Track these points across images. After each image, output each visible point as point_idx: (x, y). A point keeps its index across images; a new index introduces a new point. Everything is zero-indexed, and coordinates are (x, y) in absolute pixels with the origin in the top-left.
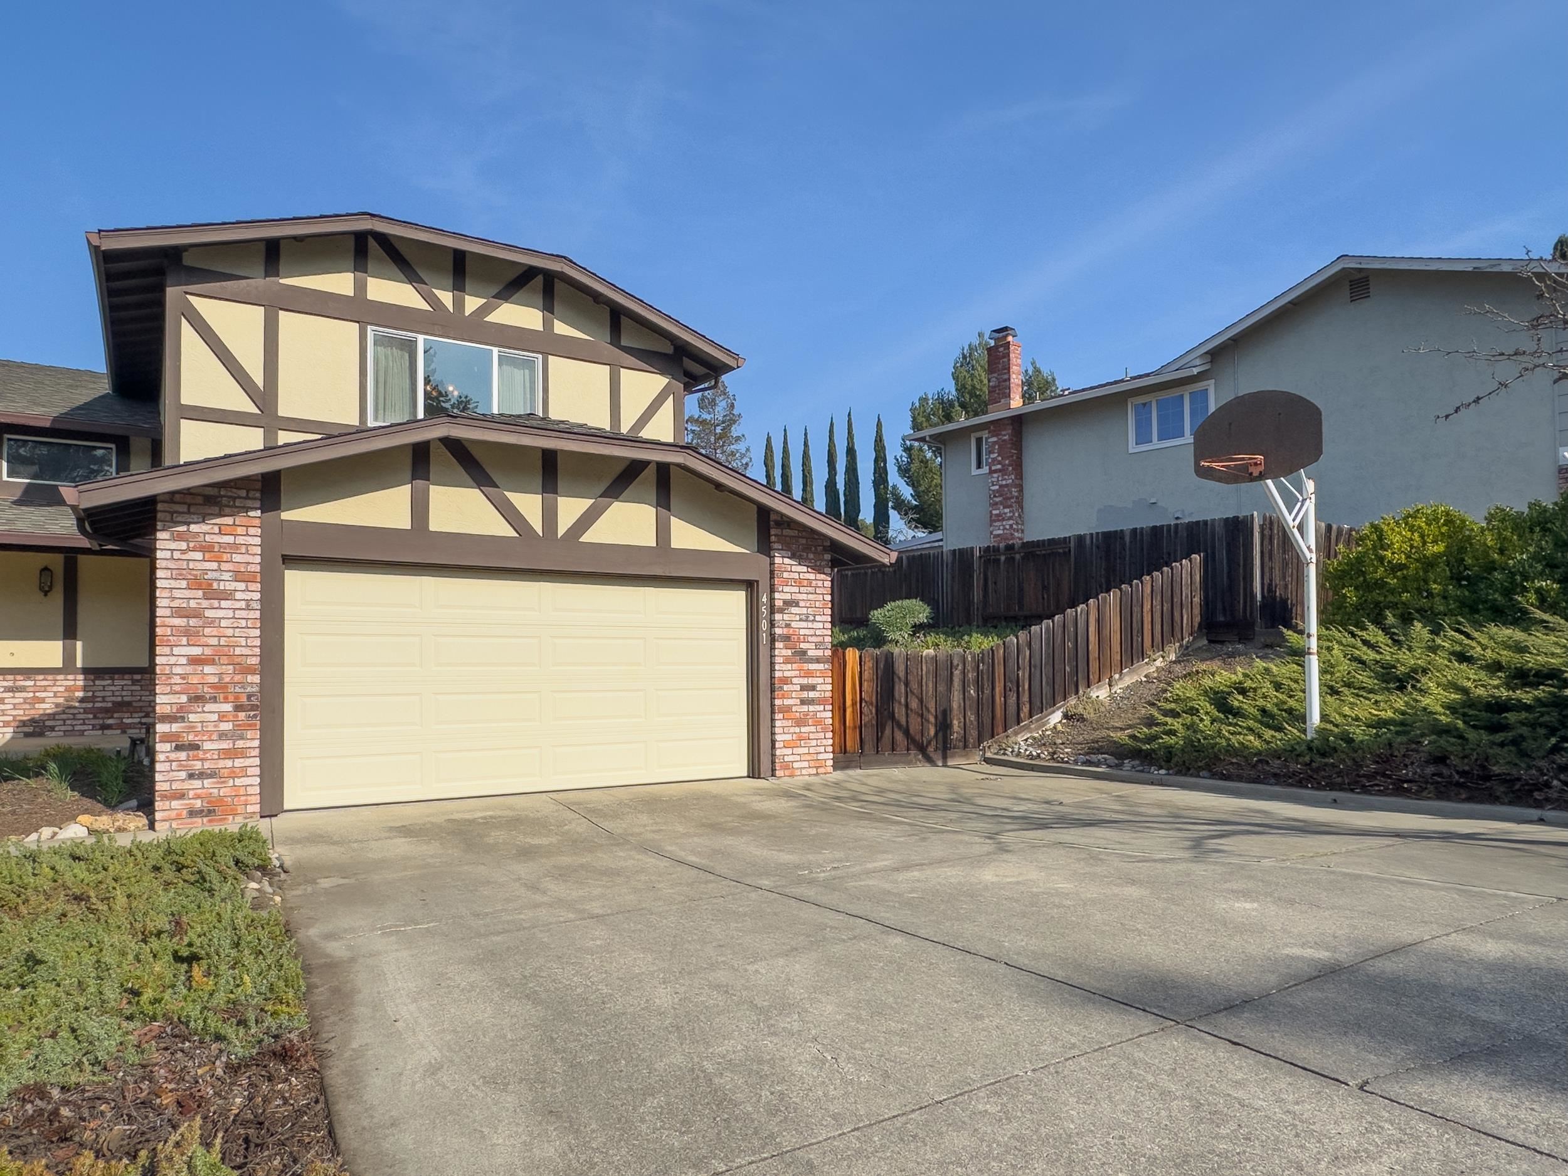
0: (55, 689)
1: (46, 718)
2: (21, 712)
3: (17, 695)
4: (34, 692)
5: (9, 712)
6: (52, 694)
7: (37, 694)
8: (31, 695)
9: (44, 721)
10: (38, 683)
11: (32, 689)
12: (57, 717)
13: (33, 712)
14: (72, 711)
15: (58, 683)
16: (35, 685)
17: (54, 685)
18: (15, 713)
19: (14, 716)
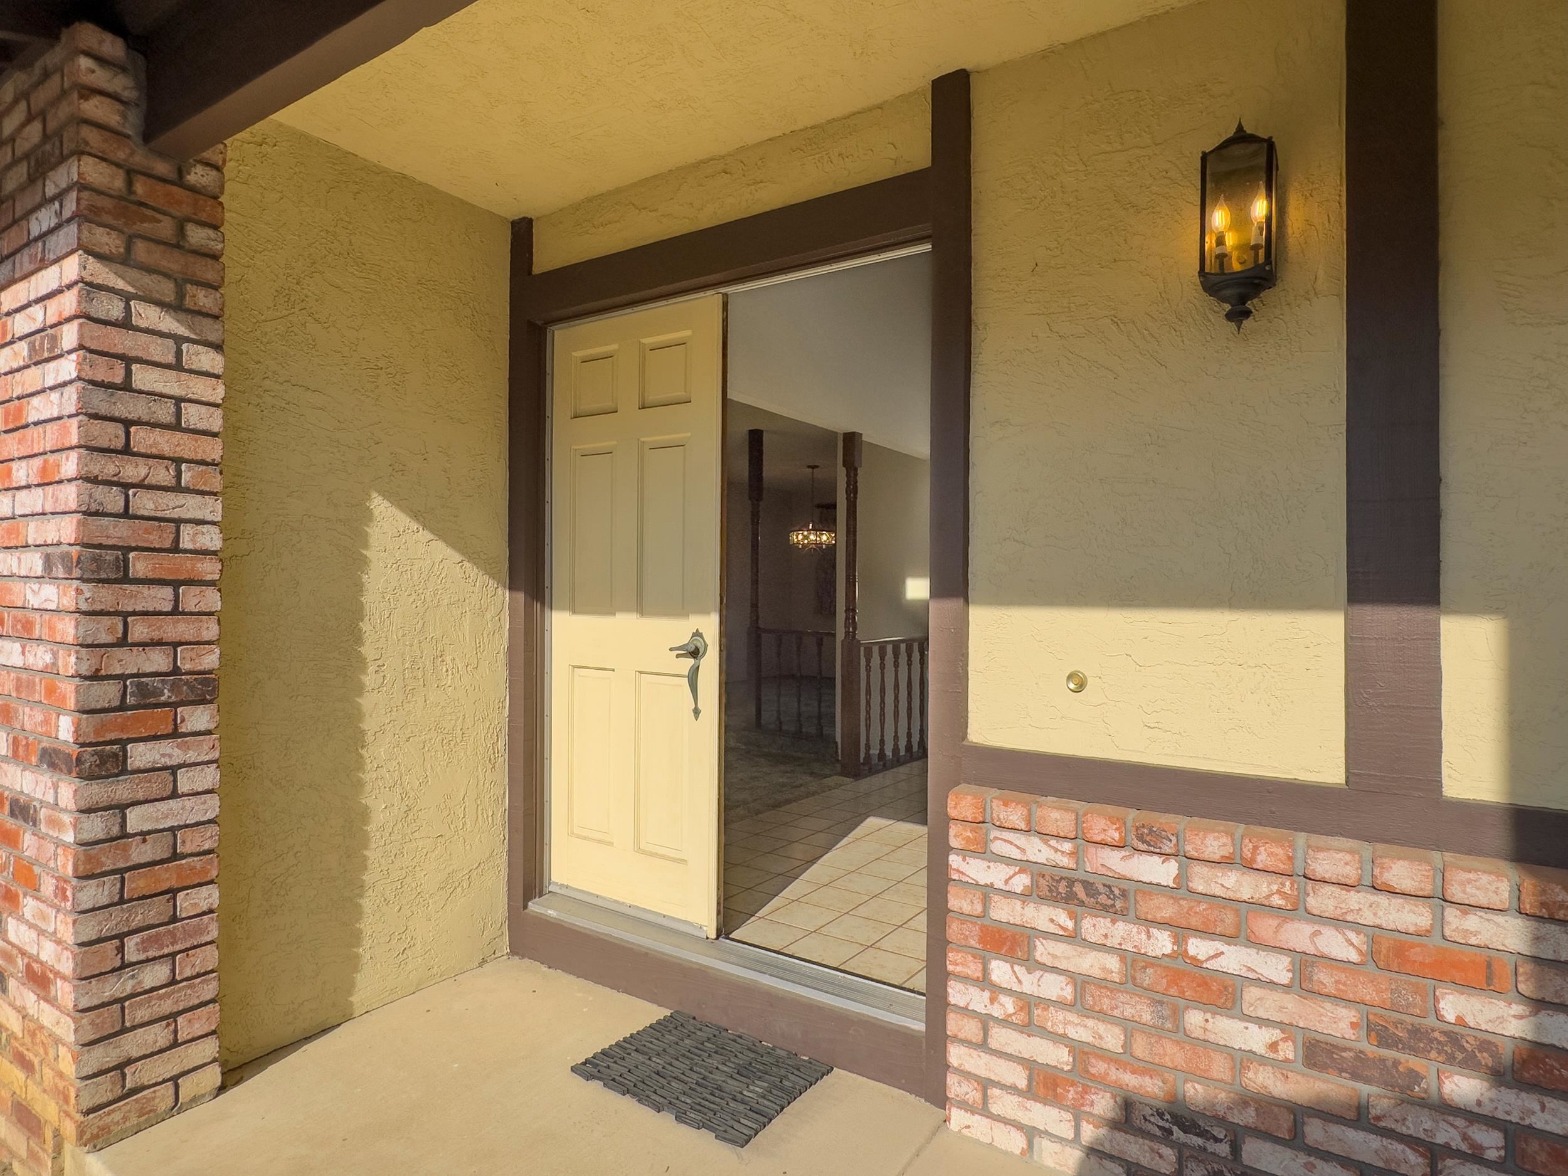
0: (1299, 935)
1: (1248, 1117)
2: (1112, 1039)
3: (1095, 927)
4: (1180, 931)
5: (1056, 1020)
6: (1278, 969)
7: (1198, 947)
8: (1162, 943)
9: (1236, 1137)
10: (1202, 880)
11: (1167, 911)
12: (1315, 1131)
13: (1172, 1054)
14: (1419, 1124)
15: (1322, 900)
16: (1181, 885)
17: (1295, 910)
18: (1082, 1031)
19: (1082, 1052)
